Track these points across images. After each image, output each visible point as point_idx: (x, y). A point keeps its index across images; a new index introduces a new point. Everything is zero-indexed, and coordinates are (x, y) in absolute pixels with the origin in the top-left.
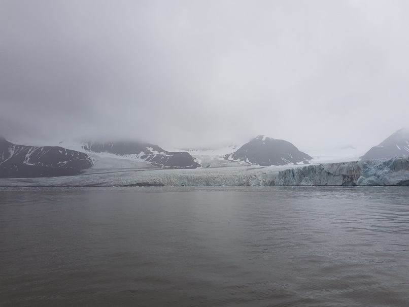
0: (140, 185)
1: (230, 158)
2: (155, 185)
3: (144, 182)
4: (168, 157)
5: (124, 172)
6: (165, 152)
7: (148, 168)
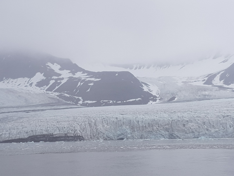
0: (36, 139)
1: (217, 81)
2: (66, 138)
3: (45, 133)
4: (90, 82)
6: (84, 71)
7: (53, 104)
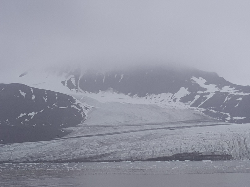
0: (180, 157)
2: (213, 157)
3: (190, 151)
4: (239, 96)
5: (148, 132)
6: (232, 85)
7: (198, 121)
